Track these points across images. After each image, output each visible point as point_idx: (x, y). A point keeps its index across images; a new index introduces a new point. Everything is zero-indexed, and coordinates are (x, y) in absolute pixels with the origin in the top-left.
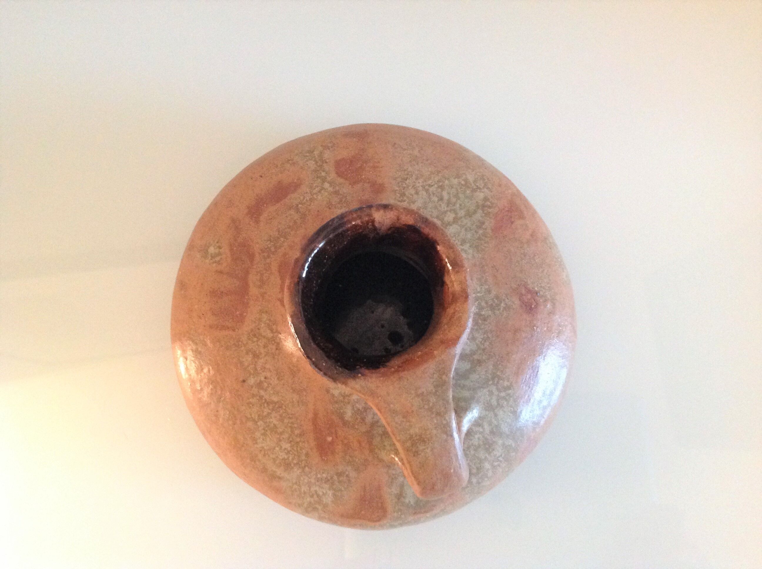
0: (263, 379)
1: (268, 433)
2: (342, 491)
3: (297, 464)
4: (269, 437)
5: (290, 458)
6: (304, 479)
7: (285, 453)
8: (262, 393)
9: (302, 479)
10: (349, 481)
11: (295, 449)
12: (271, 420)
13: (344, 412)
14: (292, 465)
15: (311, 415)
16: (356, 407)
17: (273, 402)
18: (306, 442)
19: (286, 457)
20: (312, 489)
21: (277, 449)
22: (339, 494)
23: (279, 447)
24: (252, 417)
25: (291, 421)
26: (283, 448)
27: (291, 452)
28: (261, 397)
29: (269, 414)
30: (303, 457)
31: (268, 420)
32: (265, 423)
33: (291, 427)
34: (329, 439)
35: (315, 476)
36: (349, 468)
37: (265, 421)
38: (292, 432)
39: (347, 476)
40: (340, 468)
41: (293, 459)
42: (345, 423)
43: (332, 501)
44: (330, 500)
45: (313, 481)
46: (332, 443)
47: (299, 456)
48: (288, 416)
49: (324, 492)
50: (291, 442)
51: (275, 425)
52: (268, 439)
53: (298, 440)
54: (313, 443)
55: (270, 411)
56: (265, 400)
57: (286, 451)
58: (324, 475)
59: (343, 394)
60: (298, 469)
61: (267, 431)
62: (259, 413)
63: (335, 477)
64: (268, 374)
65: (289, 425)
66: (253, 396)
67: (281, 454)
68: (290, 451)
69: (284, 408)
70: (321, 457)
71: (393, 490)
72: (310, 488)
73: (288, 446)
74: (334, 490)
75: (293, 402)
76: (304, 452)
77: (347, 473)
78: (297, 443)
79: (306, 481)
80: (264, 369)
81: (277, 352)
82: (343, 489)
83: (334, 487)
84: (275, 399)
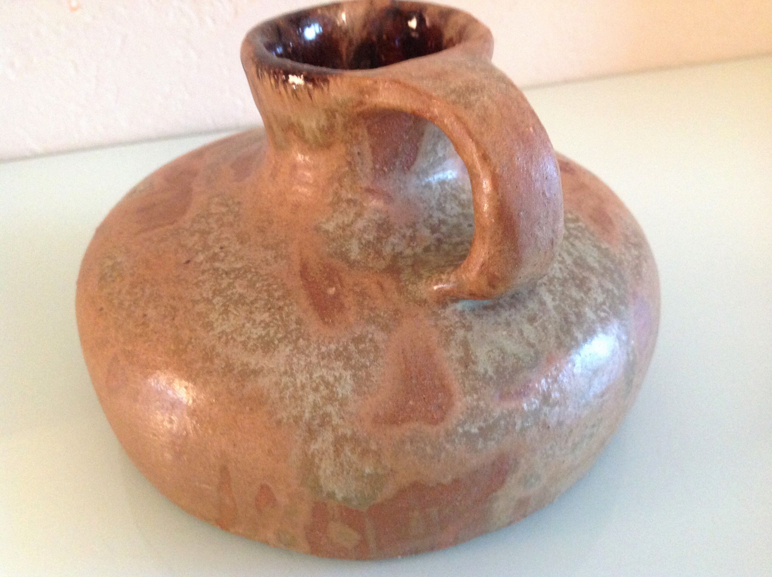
0: (217, 250)
1: (231, 308)
2: (367, 367)
3: (285, 337)
4: (233, 314)
5: (272, 333)
6: (299, 359)
7: (262, 327)
8: (217, 264)
9: (295, 360)
10: (376, 348)
11: (278, 317)
12: (234, 291)
13: (347, 250)
14: (276, 342)
15: (297, 268)
16: (365, 239)
17: (234, 270)
18: (295, 304)
19: (264, 333)
20: (315, 376)
21: (248, 325)
22: (362, 374)
23: (251, 323)
24: (203, 298)
25: (266, 283)
26: (258, 321)
27: (272, 324)
28: (216, 270)
29: (230, 285)
30: (294, 326)
31: (229, 293)
32: (225, 297)
33: (267, 291)
34: (332, 291)
35: (316, 350)
36: (372, 328)
37: (225, 294)
38: (270, 295)
39: (371, 340)
40: (358, 332)
41: (276, 333)
42: (352, 264)
43: (353, 391)
44: (349, 388)
45: (314, 360)
46: (336, 296)
47: (285, 325)
48: (261, 279)
49: (337, 374)
50: (270, 309)
51: (241, 295)
52: (232, 317)
53: (281, 304)
54: (305, 303)
55: (231, 281)
56: (223, 270)
57: (263, 325)
58: (333, 347)
59: (341, 225)
60: (286, 346)
61: (228, 306)
62: (214, 288)
63: (352, 347)
64: (225, 243)
65: (265, 288)
66: (203, 272)
67: (254, 331)
68: (271, 322)
69: (253, 270)
70: (323, 319)
71: (453, 351)
72: (311, 375)
73: (266, 316)
74: (352, 367)
75: (267, 260)
76: (293, 317)
77: (370, 336)
78: (280, 308)
79: (303, 363)
80: (218, 240)
82: (368, 364)
83: (353, 362)
84: (239, 265)
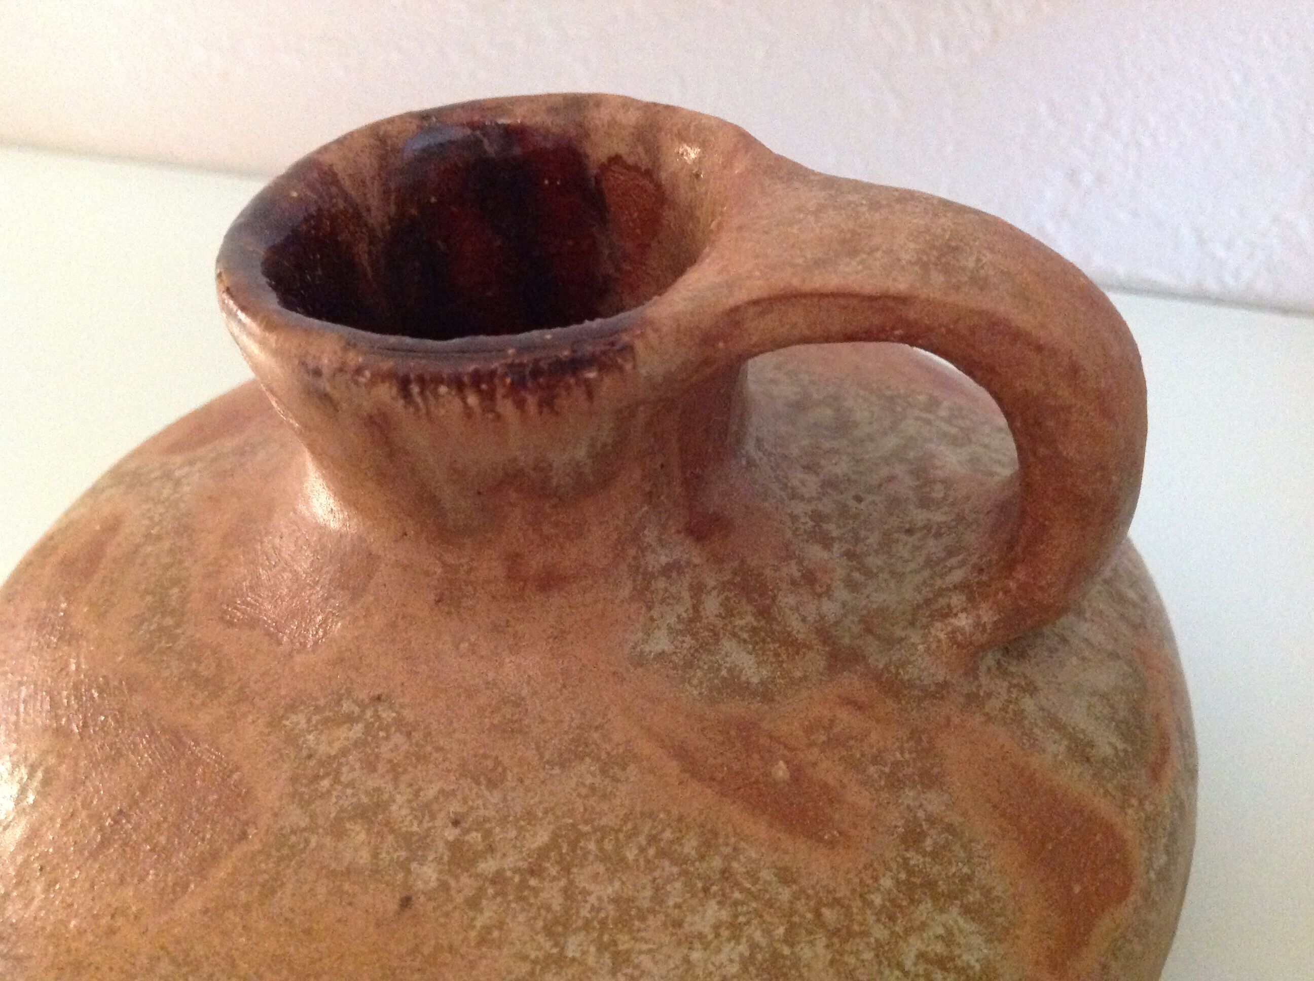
0: (451, 834)
1: (624, 942)
2: (969, 878)
3: (792, 929)
4: (641, 952)
5: (758, 936)
6: (857, 953)
7: (729, 940)
8: (488, 866)
9: (852, 960)
10: (950, 828)
11: (737, 895)
12: (592, 899)
13: (730, 670)
14: (786, 951)
15: (673, 767)
16: (741, 629)
17: (543, 853)
18: (743, 844)
19: (743, 948)
20: (909, 964)
21: (696, 956)
22: (974, 897)
23: (697, 945)
24: (535, 962)
25: (642, 840)
26: (707, 930)
27: (742, 919)
28: (498, 879)
29: (568, 893)
30: (785, 894)
31: (585, 912)
32: (587, 926)
33: (662, 854)
34: (781, 771)
35: (869, 912)
36: (909, 796)
37: (580, 923)
38: (680, 861)
39: (932, 820)
40: (894, 818)
41: (767, 933)
42: (766, 694)
43: (988, 941)
44: (977, 940)
45: (879, 933)
46: (797, 773)
47: (770, 904)
48: (621, 836)
49: (940, 931)
50: (706, 890)
51: (616, 901)
52: (646, 961)
53: (717, 863)
54: (760, 829)
55: (563, 883)
56: (516, 870)
57: (725, 933)
58: (887, 882)
59: (680, 627)
60: (812, 943)
61: (615, 943)
62: (540, 924)
63: (915, 859)
64: (455, 807)
65: (651, 852)
66: (474, 903)
67: (723, 957)
68: (736, 916)
69: (586, 828)
70: (820, 840)
72: (900, 966)
73: (713, 912)
74: (951, 897)
75: (593, 788)
76: (766, 875)
77: (921, 814)
78: (726, 874)
79: (868, 956)
80: (426, 810)
81: (417, 736)
82: (966, 870)
83: (942, 887)
84: (542, 837)
